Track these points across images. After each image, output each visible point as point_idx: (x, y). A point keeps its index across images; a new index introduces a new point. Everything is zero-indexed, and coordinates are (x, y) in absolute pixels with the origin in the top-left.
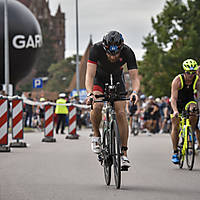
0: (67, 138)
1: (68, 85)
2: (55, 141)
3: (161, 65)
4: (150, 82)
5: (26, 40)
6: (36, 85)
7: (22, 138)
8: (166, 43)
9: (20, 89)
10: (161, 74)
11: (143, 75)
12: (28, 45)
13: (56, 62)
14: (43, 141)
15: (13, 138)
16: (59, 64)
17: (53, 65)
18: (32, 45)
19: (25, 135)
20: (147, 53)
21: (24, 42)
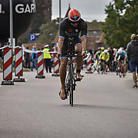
0: (53, 75)
1: (53, 39)
2: (44, 77)
3: (118, 25)
4: (111, 37)
5: (25, 7)
6: (31, 39)
7: (22, 75)
8: (121, 10)
9: (20, 42)
10: (118, 31)
11: (106, 32)
12: (26, 11)
13: (45, 23)
14: (36, 77)
15: (16, 76)
16: (47, 24)
17: (43, 25)
18: (29, 11)
19: (24, 73)
20: (108, 16)
21: (23, 9)
